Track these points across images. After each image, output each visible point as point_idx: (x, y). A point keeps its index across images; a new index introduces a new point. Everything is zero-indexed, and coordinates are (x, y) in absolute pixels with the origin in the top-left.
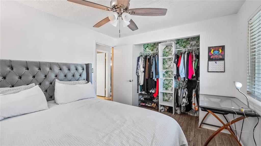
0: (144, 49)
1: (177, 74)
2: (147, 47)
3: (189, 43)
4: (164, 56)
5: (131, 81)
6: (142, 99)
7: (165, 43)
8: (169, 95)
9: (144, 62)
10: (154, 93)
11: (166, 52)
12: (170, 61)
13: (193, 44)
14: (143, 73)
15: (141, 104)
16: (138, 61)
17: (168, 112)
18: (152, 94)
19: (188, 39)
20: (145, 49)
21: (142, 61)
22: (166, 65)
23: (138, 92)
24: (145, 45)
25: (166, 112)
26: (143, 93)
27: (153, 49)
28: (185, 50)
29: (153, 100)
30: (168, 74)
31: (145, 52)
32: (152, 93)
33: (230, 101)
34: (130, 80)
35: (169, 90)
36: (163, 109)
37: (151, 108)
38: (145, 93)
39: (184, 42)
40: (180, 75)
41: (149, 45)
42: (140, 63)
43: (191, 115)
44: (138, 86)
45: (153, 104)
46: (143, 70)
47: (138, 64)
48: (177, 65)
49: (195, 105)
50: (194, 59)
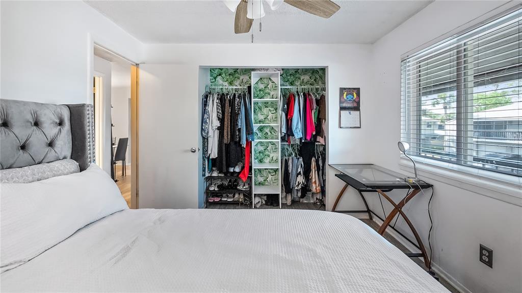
0: (211, 78)
1: (287, 132)
2: (220, 75)
3: (299, 78)
4: (256, 97)
5: (194, 152)
6: (212, 189)
7: (265, 72)
8: (265, 174)
9: (219, 106)
10: (239, 173)
11: (260, 90)
12: (266, 107)
13: (305, 81)
14: (217, 132)
15: (210, 201)
16: (205, 104)
17: (268, 205)
18: (235, 175)
19: (297, 71)
20: (215, 78)
21: (215, 104)
22: (259, 114)
23: (204, 175)
24: (213, 69)
25: (265, 206)
26: (215, 174)
27: (233, 81)
28: (297, 88)
29: (238, 187)
30: (264, 133)
31: (215, 85)
32: (234, 172)
33: (371, 169)
34: (192, 149)
35: (265, 162)
36: (259, 202)
37: (235, 204)
38: (220, 175)
39: (291, 75)
40: (294, 134)
41: (223, 71)
42: (209, 108)
43: (305, 202)
44: (204, 160)
45: (237, 196)
46: (217, 124)
47: (204, 112)
48: (287, 116)
49: (316, 184)
50: (315, 105)
